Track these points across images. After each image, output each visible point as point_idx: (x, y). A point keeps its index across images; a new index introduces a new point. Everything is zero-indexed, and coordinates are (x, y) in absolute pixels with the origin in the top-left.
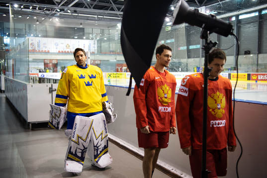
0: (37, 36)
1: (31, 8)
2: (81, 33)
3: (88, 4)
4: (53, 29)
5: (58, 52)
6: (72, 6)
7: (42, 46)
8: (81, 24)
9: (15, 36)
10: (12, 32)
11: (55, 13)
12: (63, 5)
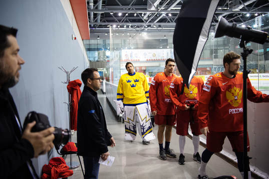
0: (130, 49)
1: (125, 26)
2: (165, 44)
3: (170, 19)
4: (142, 42)
5: (146, 60)
6: (157, 22)
7: (134, 56)
8: (165, 36)
9: (114, 49)
10: (111, 47)
11: (144, 29)
12: (150, 22)
